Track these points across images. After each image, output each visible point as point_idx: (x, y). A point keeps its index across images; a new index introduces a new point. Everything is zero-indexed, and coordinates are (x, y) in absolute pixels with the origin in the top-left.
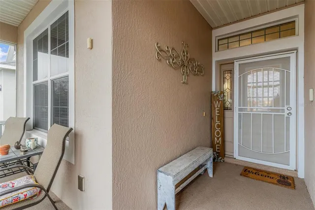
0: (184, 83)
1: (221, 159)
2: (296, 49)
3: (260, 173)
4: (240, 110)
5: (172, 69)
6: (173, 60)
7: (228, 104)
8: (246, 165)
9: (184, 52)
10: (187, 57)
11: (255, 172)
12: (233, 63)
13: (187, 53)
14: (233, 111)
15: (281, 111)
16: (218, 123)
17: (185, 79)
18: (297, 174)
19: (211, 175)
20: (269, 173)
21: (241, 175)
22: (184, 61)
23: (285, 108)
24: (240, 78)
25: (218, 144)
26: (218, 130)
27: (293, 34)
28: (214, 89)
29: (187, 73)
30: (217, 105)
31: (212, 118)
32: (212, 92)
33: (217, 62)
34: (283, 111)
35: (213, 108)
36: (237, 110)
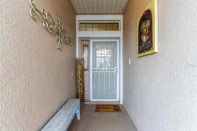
0: (58, 49)
1: (82, 104)
2: (119, 38)
3: (105, 107)
4: (93, 70)
5: (48, 34)
6: (49, 25)
7: (86, 67)
8: (97, 104)
9: (58, 22)
10: (61, 28)
11: (102, 107)
12: (89, 40)
13: (61, 24)
14: (89, 71)
15: (112, 70)
16: (80, 79)
17: (60, 45)
18: (120, 103)
19: (79, 118)
20: (108, 105)
21: (96, 111)
22: (59, 30)
23: (115, 69)
24: (93, 50)
25: (81, 93)
26: (80, 84)
27: (118, 30)
28: (77, 57)
29: (61, 41)
30: (79, 67)
31: (76, 77)
32: (76, 58)
33: (79, 38)
34: (114, 70)
35: (77, 70)
36: (92, 70)
